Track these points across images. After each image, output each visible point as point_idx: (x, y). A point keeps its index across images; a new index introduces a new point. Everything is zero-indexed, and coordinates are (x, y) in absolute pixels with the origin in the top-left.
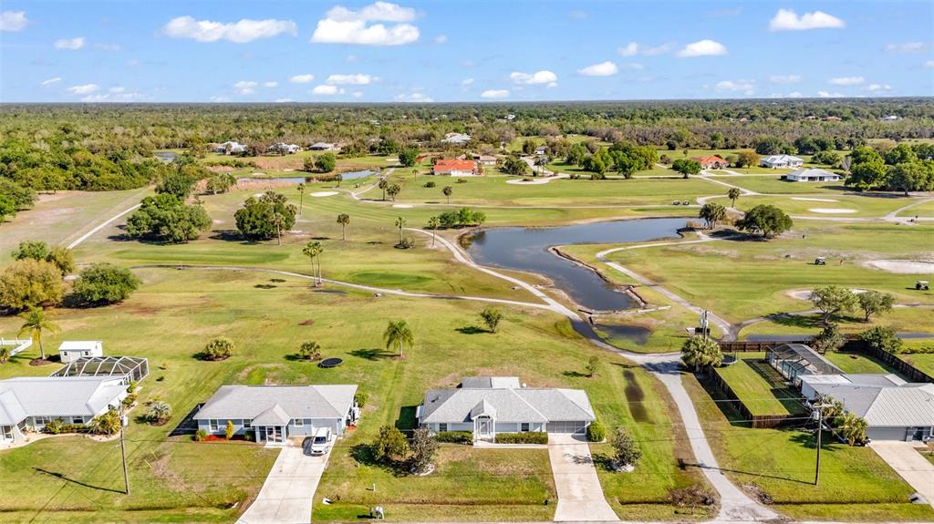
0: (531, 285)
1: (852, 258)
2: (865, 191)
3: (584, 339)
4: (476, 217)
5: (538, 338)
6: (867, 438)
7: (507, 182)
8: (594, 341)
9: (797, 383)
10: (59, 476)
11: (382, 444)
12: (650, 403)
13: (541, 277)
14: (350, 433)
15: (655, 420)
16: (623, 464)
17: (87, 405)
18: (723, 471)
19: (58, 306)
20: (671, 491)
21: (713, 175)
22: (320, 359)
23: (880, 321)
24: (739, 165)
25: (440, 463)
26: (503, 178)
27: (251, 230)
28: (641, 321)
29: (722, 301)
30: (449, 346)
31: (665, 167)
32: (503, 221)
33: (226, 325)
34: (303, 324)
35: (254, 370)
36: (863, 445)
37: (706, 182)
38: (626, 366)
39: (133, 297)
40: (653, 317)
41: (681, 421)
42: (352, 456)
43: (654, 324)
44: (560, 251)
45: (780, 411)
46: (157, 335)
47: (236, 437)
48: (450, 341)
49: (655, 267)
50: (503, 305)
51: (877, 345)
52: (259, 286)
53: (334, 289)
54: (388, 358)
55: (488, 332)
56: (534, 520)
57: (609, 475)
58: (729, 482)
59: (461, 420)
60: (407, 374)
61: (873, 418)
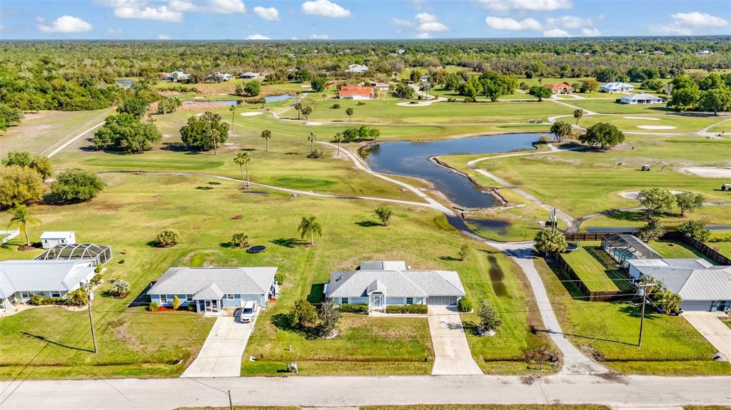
0: (415, 188)
1: (672, 166)
2: (682, 112)
3: (457, 231)
4: (373, 132)
5: (421, 230)
6: (680, 309)
7: (398, 104)
8: (465, 232)
9: (626, 266)
10: (42, 338)
11: (296, 314)
12: (509, 281)
13: (424, 181)
14: (271, 305)
15: (512, 295)
16: (487, 329)
17: (62, 282)
18: (566, 335)
19: (41, 203)
20: (524, 351)
21: (562, 99)
22: (248, 246)
23: (692, 216)
24: (582, 91)
25: (342, 329)
26: (393, 101)
27: (193, 143)
28: (502, 216)
29: (567, 200)
30: (350, 236)
31: (524, 92)
32: (393, 136)
33: (174, 219)
34: (234, 219)
35: (195, 255)
36: (677, 315)
37: (556, 105)
38: (490, 252)
39: (100, 197)
40: (511, 212)
41: (533, 296)
42: (273, 323)
43: (512, 218)
44: (440, 160)
45: (612, 288)
46: (119, 227)
47: (181, 308)
48: (351, 232)
49: (514, 173)
50: (393, 204)
51: (690, 235)
52: (200, 188)
53: (259, 190)
54: (302, 246)
55: (381, 225)
56: (416, 374)
57: (475, 339)
58: (569, 344)
59: (359, 295)
60: (316, 260)
61: (685, 294)
